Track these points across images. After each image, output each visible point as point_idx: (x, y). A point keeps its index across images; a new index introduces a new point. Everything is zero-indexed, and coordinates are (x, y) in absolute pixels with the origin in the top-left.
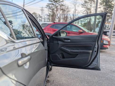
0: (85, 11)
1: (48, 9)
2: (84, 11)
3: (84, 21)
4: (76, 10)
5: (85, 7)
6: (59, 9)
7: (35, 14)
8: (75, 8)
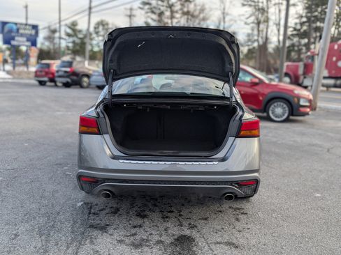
0: (250, 16)
1: (147, 13)
2: (247, 16)
3: (249, 45)
4: (227, 14)
5: (250, 6)
6: (177, 12)
7: (103, 25)
8: (224, 9)
